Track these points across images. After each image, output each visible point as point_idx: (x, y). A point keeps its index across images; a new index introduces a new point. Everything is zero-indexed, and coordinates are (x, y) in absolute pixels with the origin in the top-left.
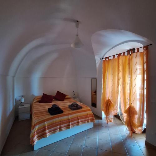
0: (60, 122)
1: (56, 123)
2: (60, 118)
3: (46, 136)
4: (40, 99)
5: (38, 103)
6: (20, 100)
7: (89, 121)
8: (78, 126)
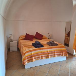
0: (42, 53)
1: (39, 53)
2: (41, 50)
3: (33, 61)
4: (24, 38)
5: (23, 40)
6: (10, 38)
7: (63, 55)
8: (55, 58)
